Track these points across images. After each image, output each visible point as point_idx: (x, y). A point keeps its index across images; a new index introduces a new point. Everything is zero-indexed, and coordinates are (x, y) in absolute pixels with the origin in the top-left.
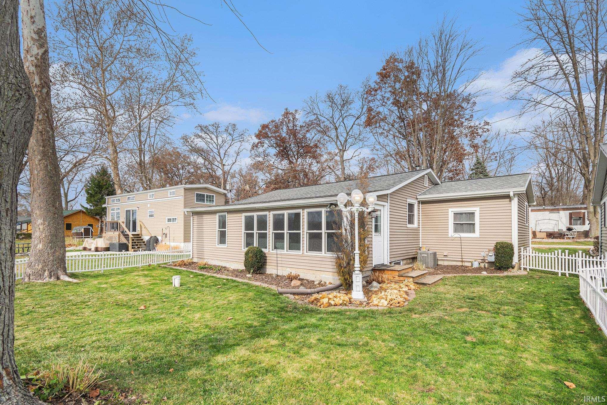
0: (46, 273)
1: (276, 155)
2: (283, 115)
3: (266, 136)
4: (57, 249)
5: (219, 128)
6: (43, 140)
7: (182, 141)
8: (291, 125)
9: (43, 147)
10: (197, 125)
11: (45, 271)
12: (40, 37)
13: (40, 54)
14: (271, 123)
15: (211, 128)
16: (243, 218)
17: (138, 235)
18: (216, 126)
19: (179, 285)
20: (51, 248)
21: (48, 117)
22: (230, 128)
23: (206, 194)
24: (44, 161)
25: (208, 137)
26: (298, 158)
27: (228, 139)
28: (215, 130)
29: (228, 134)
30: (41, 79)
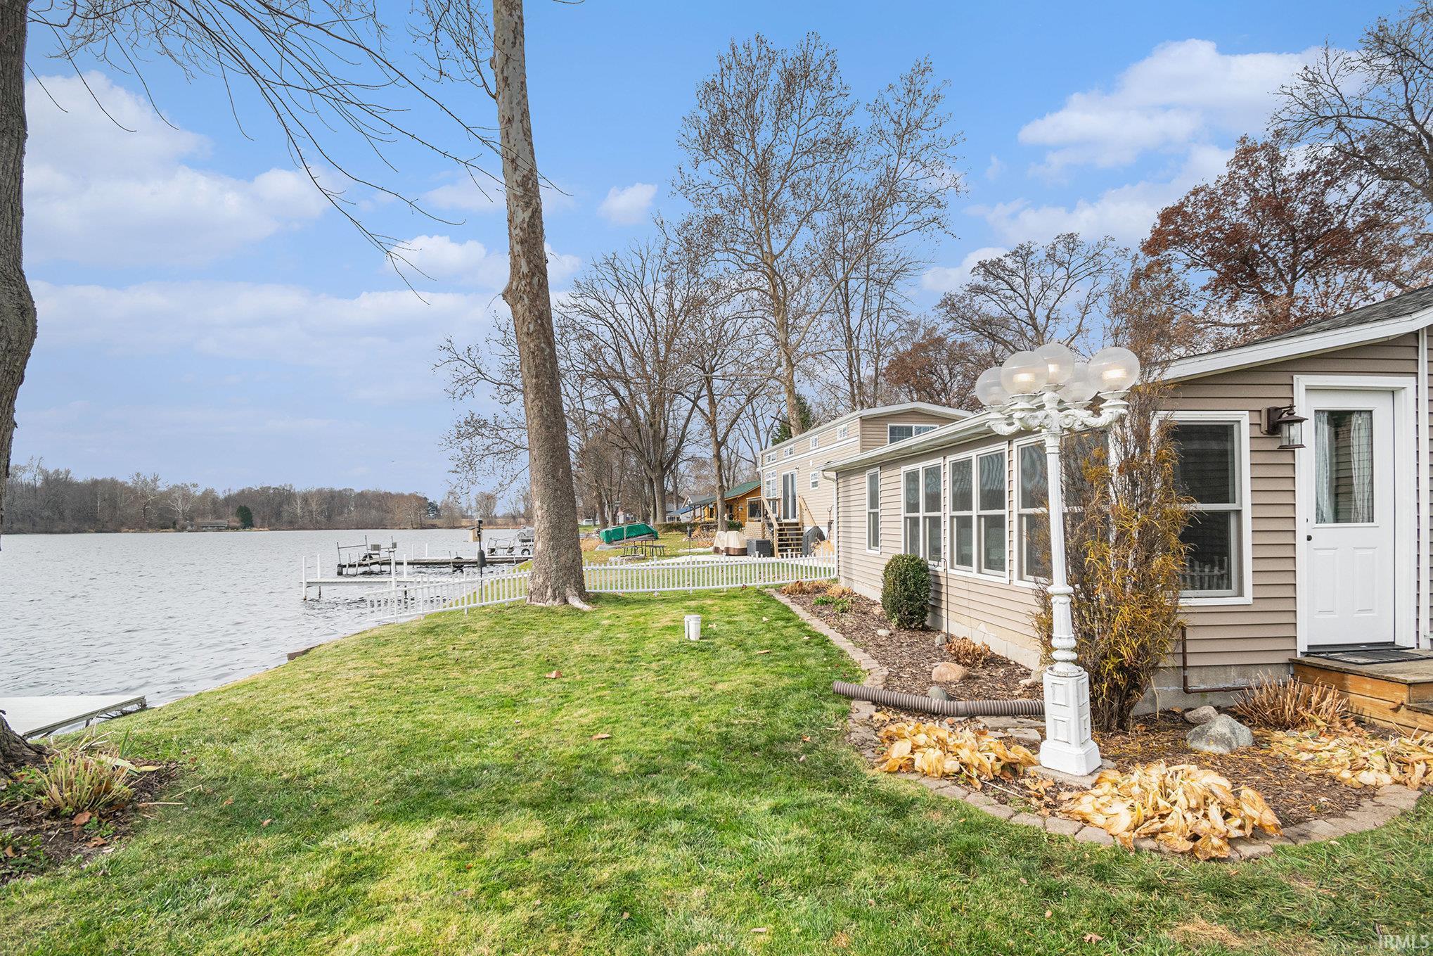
0: (549, 591)
1: (1216, 286)
2: (1236, 161)
3: (1181, 239)
4: (563, 551)
5: (1033, 256)
6: (536, 366)
7: (943, 310)
8: (1262, 182)
9: (537, 377)
10: (976, 265)
11: (547, 587)
12: (526, 190)
13: (527, 220)
14: (1192, 199)
15: (1009, 263)
16: (902, 478)
17: (797, 524)
18: (1022, 254)
19: (699, 636)
20: (553, 549)
21: (542, 325)
22: (1060, 247)
23: (914, 426)
24: (537, 401)
25: (1004, 286)
26: (1294, 279)
27: (1057, 276)
28: (1020, 265)
29: (1056, 266)
30: (529, 263)
